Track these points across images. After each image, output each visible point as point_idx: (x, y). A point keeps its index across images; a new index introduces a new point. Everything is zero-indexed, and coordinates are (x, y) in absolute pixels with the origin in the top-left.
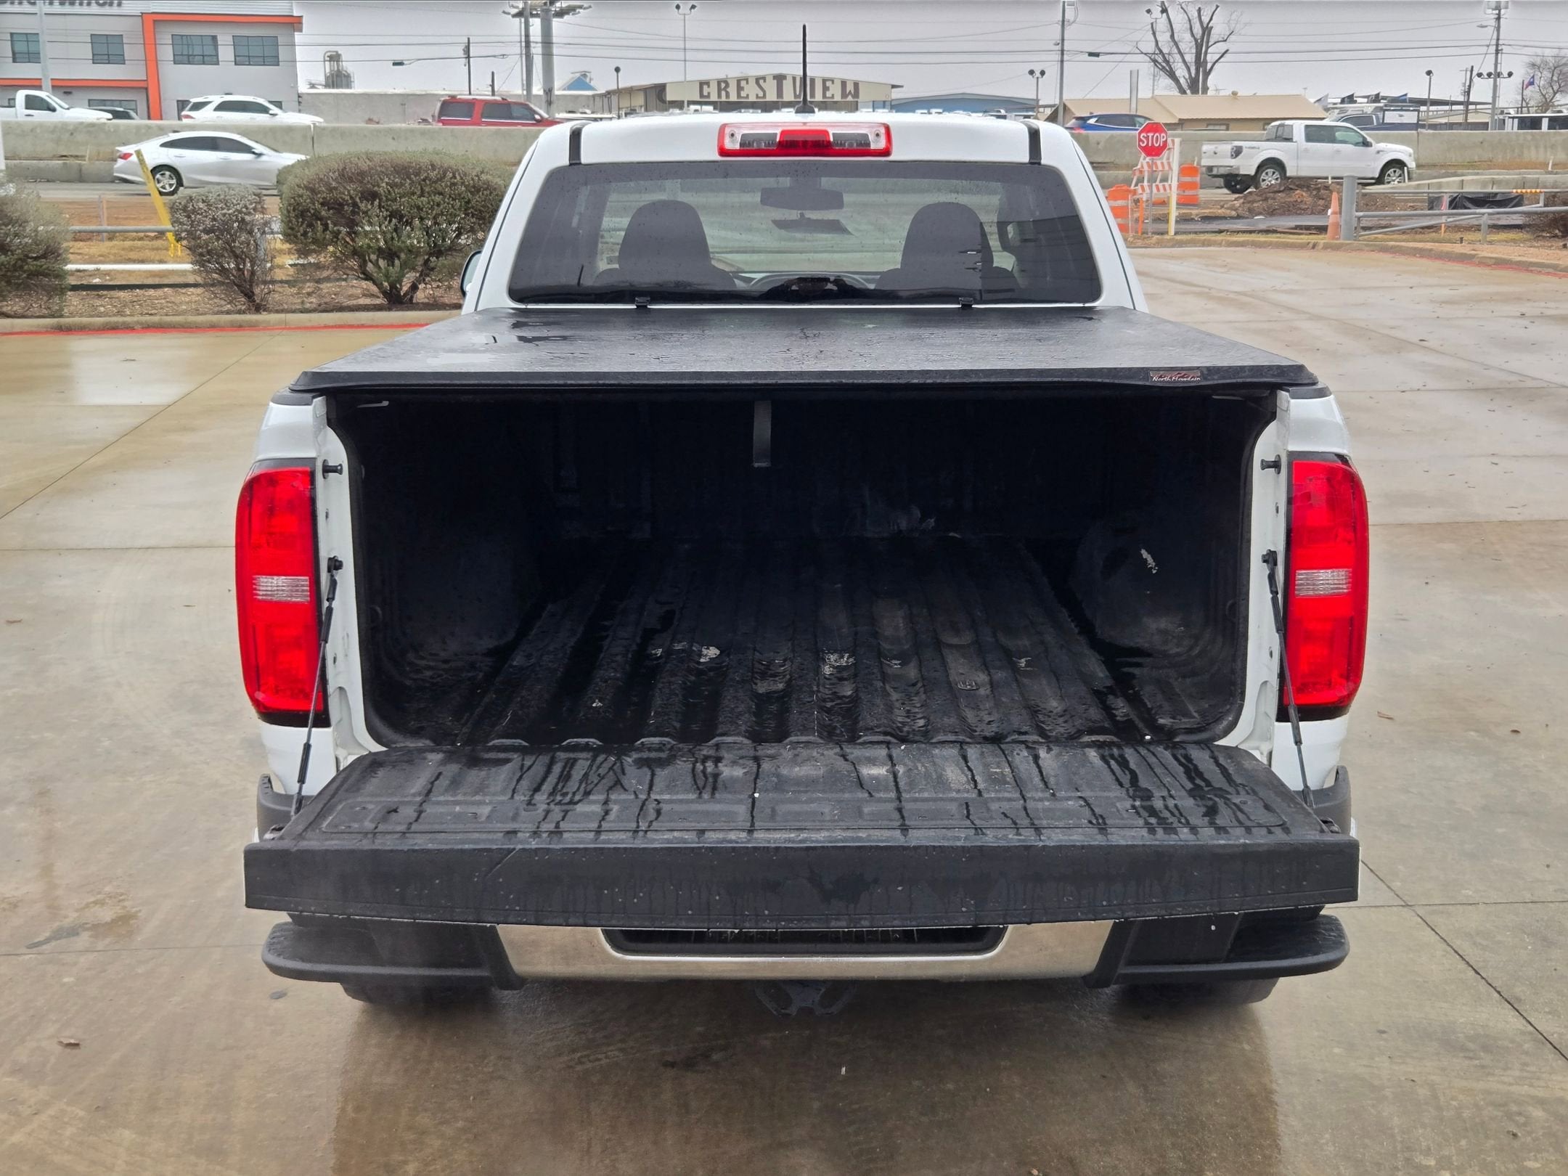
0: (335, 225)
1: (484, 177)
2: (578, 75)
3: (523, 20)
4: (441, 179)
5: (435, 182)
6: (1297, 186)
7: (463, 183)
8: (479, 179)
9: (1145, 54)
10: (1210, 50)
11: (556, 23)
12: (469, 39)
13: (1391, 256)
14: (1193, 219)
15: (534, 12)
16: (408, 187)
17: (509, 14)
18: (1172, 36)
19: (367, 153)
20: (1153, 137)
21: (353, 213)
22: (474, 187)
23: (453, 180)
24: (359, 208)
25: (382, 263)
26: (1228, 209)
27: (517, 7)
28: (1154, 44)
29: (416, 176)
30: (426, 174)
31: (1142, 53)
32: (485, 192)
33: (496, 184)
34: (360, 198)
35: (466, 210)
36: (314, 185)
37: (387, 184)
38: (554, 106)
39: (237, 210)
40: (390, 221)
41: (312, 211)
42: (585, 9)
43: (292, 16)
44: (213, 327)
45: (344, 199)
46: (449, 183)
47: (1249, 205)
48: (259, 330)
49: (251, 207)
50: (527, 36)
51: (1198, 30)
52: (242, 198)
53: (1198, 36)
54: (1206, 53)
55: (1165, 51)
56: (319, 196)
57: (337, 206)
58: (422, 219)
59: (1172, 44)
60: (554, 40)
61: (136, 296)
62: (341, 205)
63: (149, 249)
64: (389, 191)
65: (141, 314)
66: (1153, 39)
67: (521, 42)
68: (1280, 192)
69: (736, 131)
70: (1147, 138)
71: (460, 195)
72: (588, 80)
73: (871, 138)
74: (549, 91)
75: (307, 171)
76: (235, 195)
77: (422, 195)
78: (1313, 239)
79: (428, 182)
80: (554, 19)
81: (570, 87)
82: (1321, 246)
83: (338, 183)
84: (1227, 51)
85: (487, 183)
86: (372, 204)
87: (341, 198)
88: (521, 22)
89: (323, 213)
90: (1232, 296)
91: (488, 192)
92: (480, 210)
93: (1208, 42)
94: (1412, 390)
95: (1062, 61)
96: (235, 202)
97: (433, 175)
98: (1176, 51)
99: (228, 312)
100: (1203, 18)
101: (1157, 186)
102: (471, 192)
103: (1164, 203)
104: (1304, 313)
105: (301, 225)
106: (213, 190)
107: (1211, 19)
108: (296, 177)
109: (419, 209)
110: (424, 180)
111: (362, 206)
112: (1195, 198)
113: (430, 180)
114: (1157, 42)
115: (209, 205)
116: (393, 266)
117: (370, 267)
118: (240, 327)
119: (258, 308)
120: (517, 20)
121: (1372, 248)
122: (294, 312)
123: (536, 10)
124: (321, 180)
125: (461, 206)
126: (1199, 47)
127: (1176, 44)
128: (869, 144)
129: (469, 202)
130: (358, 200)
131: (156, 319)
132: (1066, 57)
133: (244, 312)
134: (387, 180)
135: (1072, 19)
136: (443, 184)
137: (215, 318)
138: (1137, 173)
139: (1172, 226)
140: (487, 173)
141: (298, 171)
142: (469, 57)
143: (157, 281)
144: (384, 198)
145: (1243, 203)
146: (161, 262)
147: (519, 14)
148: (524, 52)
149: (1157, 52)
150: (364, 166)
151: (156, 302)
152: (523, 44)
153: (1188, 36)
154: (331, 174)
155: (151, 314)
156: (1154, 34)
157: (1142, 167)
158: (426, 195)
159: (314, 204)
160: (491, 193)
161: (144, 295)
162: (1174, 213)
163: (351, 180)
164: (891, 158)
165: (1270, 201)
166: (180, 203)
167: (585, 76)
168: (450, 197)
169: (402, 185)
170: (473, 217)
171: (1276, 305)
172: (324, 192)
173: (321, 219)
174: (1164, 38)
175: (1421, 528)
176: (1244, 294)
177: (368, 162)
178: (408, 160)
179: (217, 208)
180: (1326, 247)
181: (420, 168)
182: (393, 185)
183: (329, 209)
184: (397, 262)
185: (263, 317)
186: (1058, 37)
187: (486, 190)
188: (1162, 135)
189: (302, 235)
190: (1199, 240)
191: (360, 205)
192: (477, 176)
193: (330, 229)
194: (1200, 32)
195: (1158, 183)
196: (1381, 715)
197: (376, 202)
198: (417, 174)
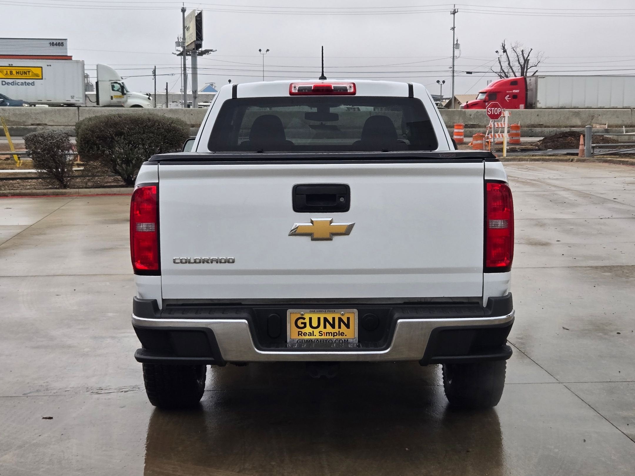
0: (103, 148)
1: (173, 125)
2: (209, 84)
3: (183, 57)
4: (153, 126)
5: (150, 128)
6: (568, 135)
7: (163, 128)
8: (170, 126)
9: (496, 72)
10: (528, 71)
11: (199, 58)
12: (155, 67)
13: (608, 164)
14: (517, 150)
15: (188, 53)
16: (137, 130)
17: (175, 54)
18: (509, 64)
19: (118, 114)
20: (494, 110)
21: (111, 141)
22: (168, 129)
23: (158, 127)
24: (114, 139)
25: (124, 166)
26: (534, 146)
27: (180, 51)
28: (500, 67)
29: (141, 125)
30: (146, 124)
31: (494, 72)
32: (173, 132)
33: (179, 128)
34: (115, 135)
35: (164, 140)
36: (94, 129)
37: (128, 128)
38: (197, 99)
39: (57, 141)
40: (129, 146)
41: (92, 141)
42: (213, 51)
43: (67, 56)
44: (44, 195)
45: (107, 136)
46: (156, 128)
47: (545, 144)
48: (66, 196)
49: (64, 139)
50: (185, 65)
51: (522, 61)
52: (60, 135)
53: (522, 64)
54: (526, 72)
55: (506, 71)
56: (96, 134)
57: (103, 138)
58: (143, 145)
59: (509, 67)
60: (198, 67)
61: (4, 183)
62: (106, 138)
63: (5, 164)
64: (129, 132)
65: (9, 190)
66: (500, 65)
67: (181, 68)
68: (560, 138)
69: (296, 85)
70: (491, 110)
71: (161, 133)
72: (214, 87)
73: (348, 88)
74: (195, 92)
75: (90, 123)
76: (56, 134)
77: (144, 133)
78: (572, 157)
79: (147, 127)
80: (198, 57)
81: (204, 91)
82: (575, 160)
83: (105, 128)
84: (537, 71)
85: (174, 127)
86: (120, 138)
87: (106, 135)
88: (181, 58)
89: (97, 142)
90: (528, 181)
91: (175, 132)
92: (171, 140)
93: (527, 67)
94: (605, 218)
95: (453, 76)
96: (56, 137)
97: (149, 124)
98: (511, 71)
99: (50, 188)
100: (524, 55)
101: (499, 135)
102: (167, 132)
103: (502, 143)
104: (562, 187)
105: (87, 148)
106: (46, 132)
107: (529, 56)
108: (85, 125)
109: (143, 140)
110: (145, 126)
111: (116, 138)
112: (519, 140)
113: (148, 126)
114: (501, 67)
115: (44, 139)
116: (129, 166)
117: (118, 167)
118: (57, 195)
119: (65, 187)
120: (180, 57)
121: (599, 161)
122: (82, 188)
123: (189, 52)
124: (97, 127)
125: (162, 138)
126: (523, 69)
127: (511, 68)
128: (347, 90)
129: (165, 136)
130: (114, 135)
131: (18, 191)
132: (455, 74)
133: (58, 188)
134: (127, 126)
135: (458, 56)
136: (154, 128)
137: (45, 191)
138: (489, 129)
139: (505, 153)
140: (174, 123)
141: (86, 123)
142: (155, 75)
143: (13, 176)
144: (126, 135)
145: (542, 143)
146: (12, 169)
147: (181, 54)
148: (183, 73)
149: (502, 71)
150: (117, 120)
151: (15, 185)
152: (183, 69)
153: (517, 64)
154: (101, 124)
155: (14, 190)
156: (500, 63)
157: (491, 125)
158: (146, 133)
159: (93, 138)
160: (176, 132)
161: (8, 183)
162: (505, 147)
163: (111, 127)
164: (356, 95)
165: (556, 142)
166: (30, 138)
167: (212, 85)
168: (157, 134)
169: (134, 129)
170: (167, 143)
171: (548, 184)
172: (98, 132)
173: (96, 145)
174: (505, 65)
175: (596, 268)
176: (534, 180)
177: (119, 119)
178: (138, 117)
179: (48, 140)
180: (578, 161)
181: (143, 121)
182: (130, 129)
183: (100, 140)
184: (131, 165)
185: (68, 190)
186: (451, 64)
187: (174, 131)
188: (499, 109)
189: (87, 152)
190: (517, 159)
191: (115, 138)
192: (169, 124)
193: (100, 149)
194: (523, 61)
195: (499, 133)
196: (564, 328)
197: (123, 137)
198: (142, 124)
